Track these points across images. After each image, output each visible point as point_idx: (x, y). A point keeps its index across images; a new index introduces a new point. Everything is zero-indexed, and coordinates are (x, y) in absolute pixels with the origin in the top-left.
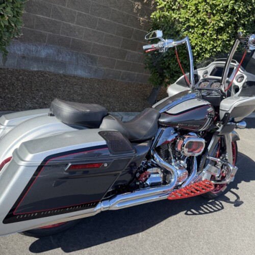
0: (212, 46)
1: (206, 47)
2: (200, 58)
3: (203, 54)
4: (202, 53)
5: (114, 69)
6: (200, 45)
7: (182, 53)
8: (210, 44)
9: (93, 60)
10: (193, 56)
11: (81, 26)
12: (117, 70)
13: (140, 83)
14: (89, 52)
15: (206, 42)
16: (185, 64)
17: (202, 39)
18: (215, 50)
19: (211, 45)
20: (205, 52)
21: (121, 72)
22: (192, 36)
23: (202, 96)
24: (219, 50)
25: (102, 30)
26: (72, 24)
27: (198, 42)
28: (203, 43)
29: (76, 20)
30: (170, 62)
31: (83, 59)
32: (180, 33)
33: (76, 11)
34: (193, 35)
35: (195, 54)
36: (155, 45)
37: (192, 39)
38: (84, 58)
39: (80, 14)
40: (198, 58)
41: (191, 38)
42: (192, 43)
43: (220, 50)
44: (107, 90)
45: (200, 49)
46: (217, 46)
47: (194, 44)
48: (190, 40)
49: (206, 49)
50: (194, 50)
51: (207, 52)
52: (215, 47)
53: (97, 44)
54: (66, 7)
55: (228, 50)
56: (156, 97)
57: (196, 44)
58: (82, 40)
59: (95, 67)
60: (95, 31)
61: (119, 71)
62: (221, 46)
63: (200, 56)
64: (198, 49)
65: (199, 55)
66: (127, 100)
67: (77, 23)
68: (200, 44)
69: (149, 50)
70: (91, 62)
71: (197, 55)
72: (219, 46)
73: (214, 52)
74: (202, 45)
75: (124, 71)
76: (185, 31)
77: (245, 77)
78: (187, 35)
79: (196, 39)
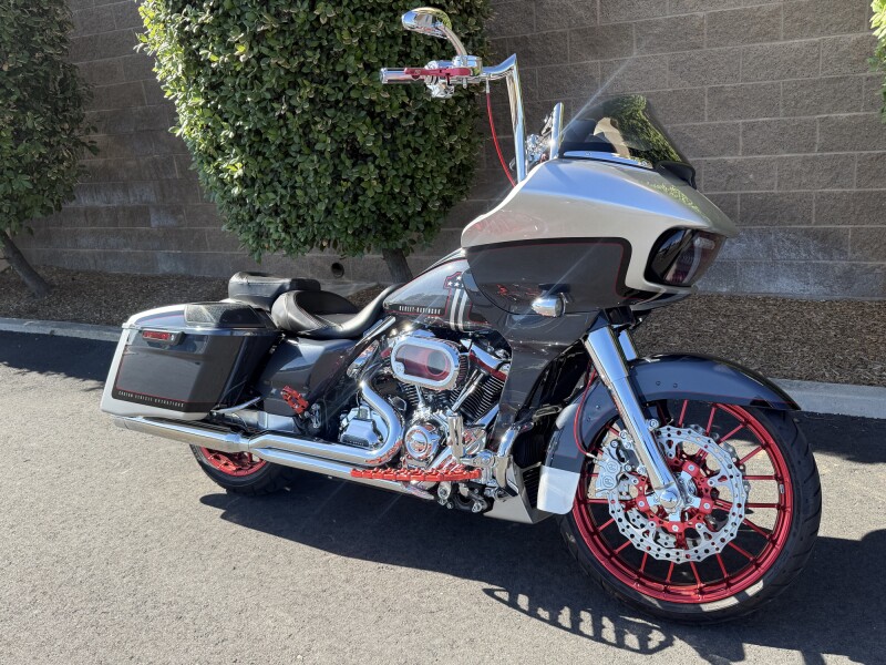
9: (828, 242)
11: (761, 156)
14: (809, 222)
25: (839, 149)
26: (730, 159)
29: (741, 143)
31: (788, 243)
33: (737, 121)
38: (793, 242)
39: (751, 127)
53: (829, 195)
54: (706, 122)
58: (775, 191)
59: (840, 264)
60: (815, 158)
67: (747, 151)
70: (823, 250)
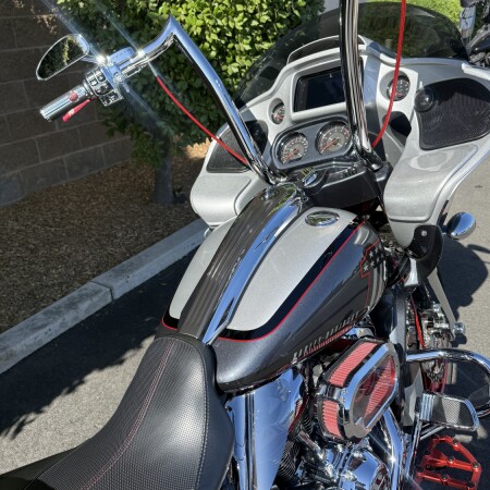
0: (245, 16)
1: (231, 25)
2: (229, 59)
3: (230, 46)
4: (227, 44)
5: (41, 163)
6: (214, 26)
7: (178, 63)
8: (236, 14)
10: (211, 61)
12: (50, 161)
13: (119, 163)
15: (225, 11)
16: (202, 88)
17: (212, 8)
18: (254, 23)
19: (241, 15)
20: (233, 38)
21: (61, 161)
22: (183, 12)
23: (308, 191)
24: (265, 18)
27: (207, 21)
28: (219, 16)
30: (161, 98)
32: (150, 14)
34: (184, 6)
35: (213, 54)
36: (80, 91)
37: (188, 20)
40: (224, 60)
41: (183, 18)
42: (193, 29)
43: (267, 18)
44: (45, 224)
45: (219, 35)
46: (255, 12)
47: (199, 30)
48: (183, 22)
49: (234, 31)
50: (207, 45)
51: (238, 37)
52: (252, 16)
55: (285, 10)
56: (170, 186)
57: (204, 27)
61: (57, 161)
62: (265, 6)
63: (227, 54)
64: (214, 37)
65: (222, 51)
66: (107, 226)
68: (211, 22)
69: (71, 112)
71: (218, 54)
72: (262, 9)
73: (256, 28)
74: (219, 22)
75: (67, 155)
76: (160, 5)
77: (412, 75)
78: (168, 12)
79: (198, 13)
